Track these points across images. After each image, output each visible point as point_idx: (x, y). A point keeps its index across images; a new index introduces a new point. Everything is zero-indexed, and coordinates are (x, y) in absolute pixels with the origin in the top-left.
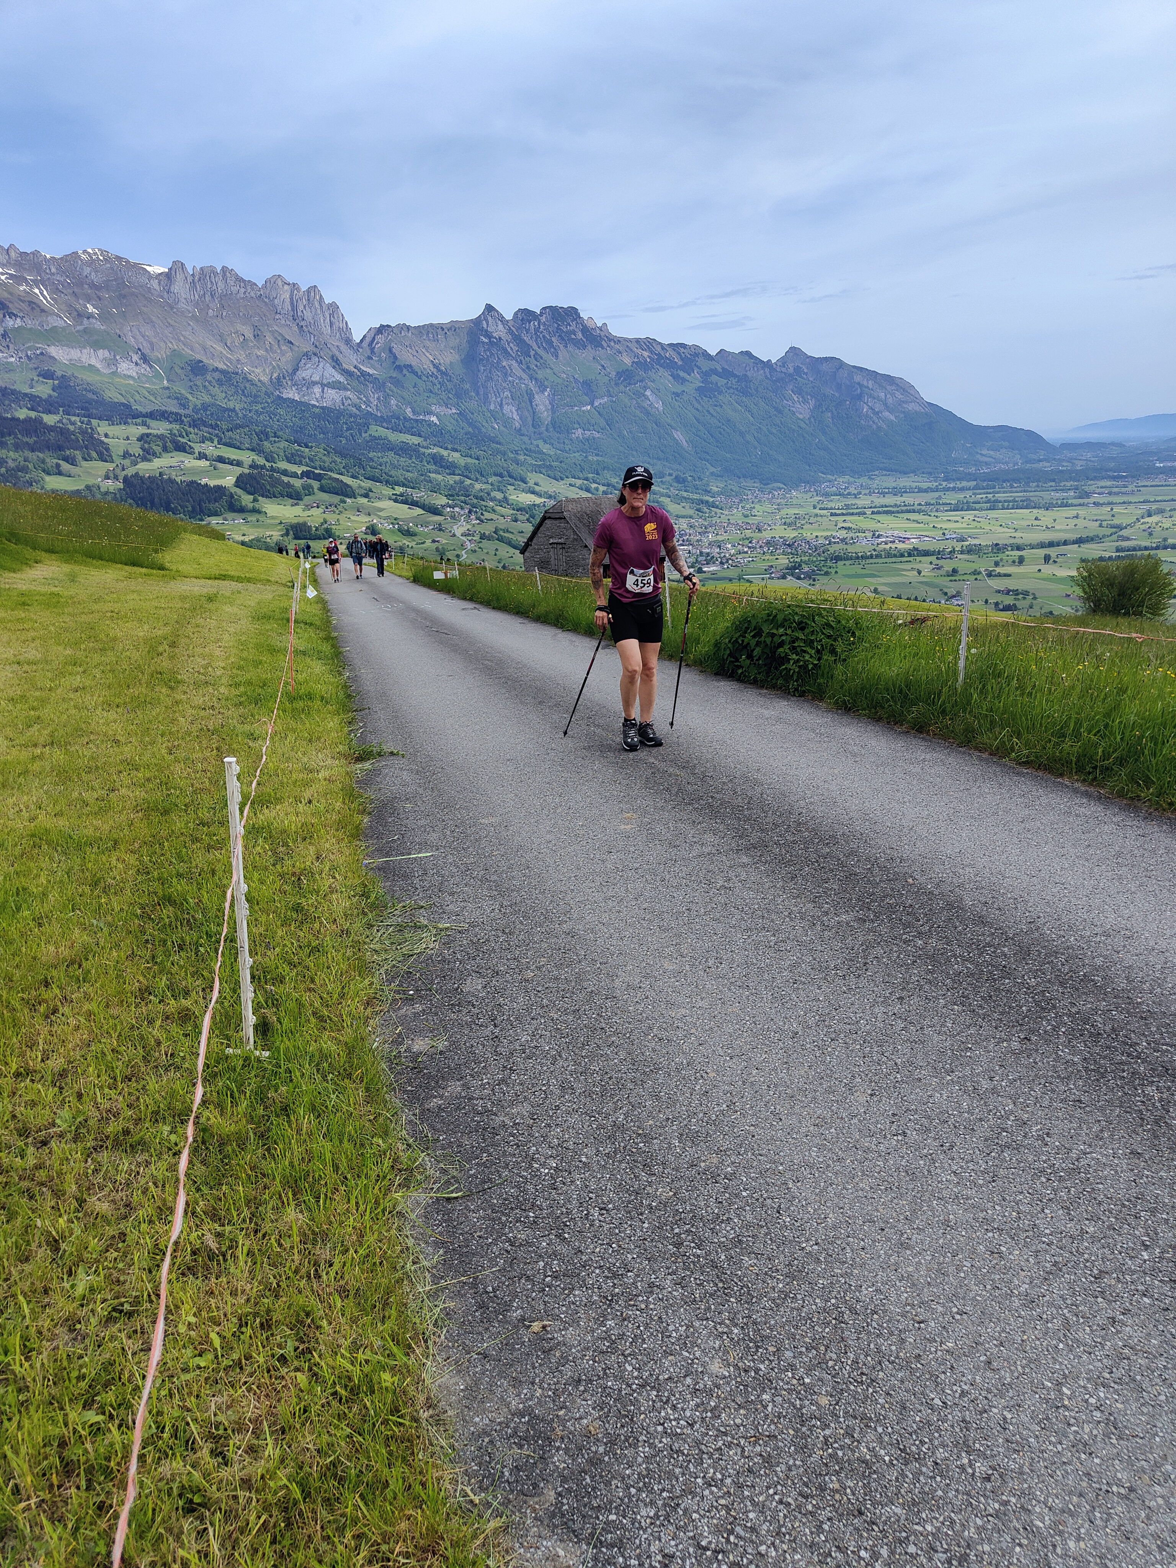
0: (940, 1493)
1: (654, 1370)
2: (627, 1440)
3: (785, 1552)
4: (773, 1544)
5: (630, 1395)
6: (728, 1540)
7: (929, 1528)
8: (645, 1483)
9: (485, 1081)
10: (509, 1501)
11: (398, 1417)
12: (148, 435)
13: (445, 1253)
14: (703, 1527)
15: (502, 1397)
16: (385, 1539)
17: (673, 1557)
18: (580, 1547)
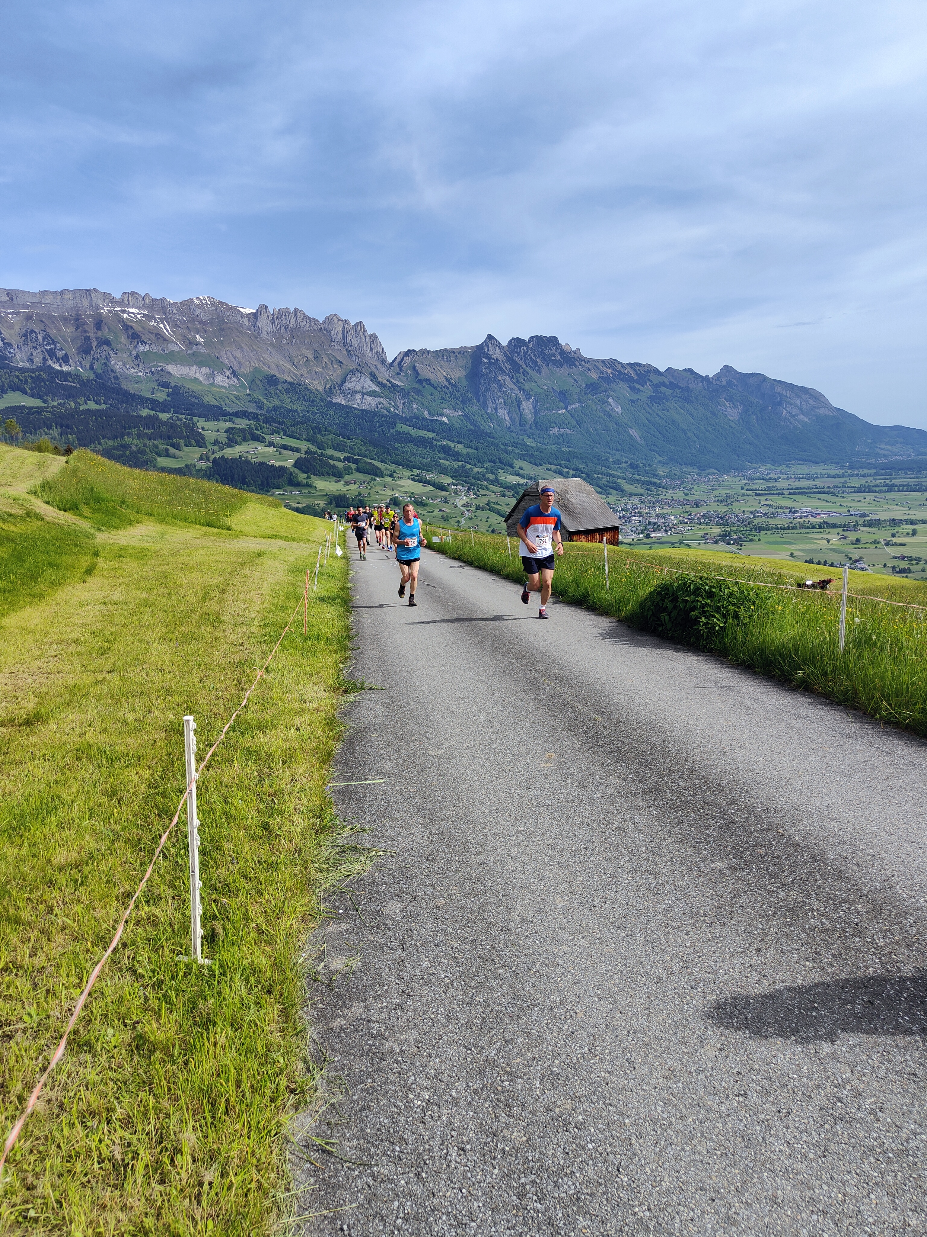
9: (385, 1004)
12: (233, 428)
13: (315, 1183)
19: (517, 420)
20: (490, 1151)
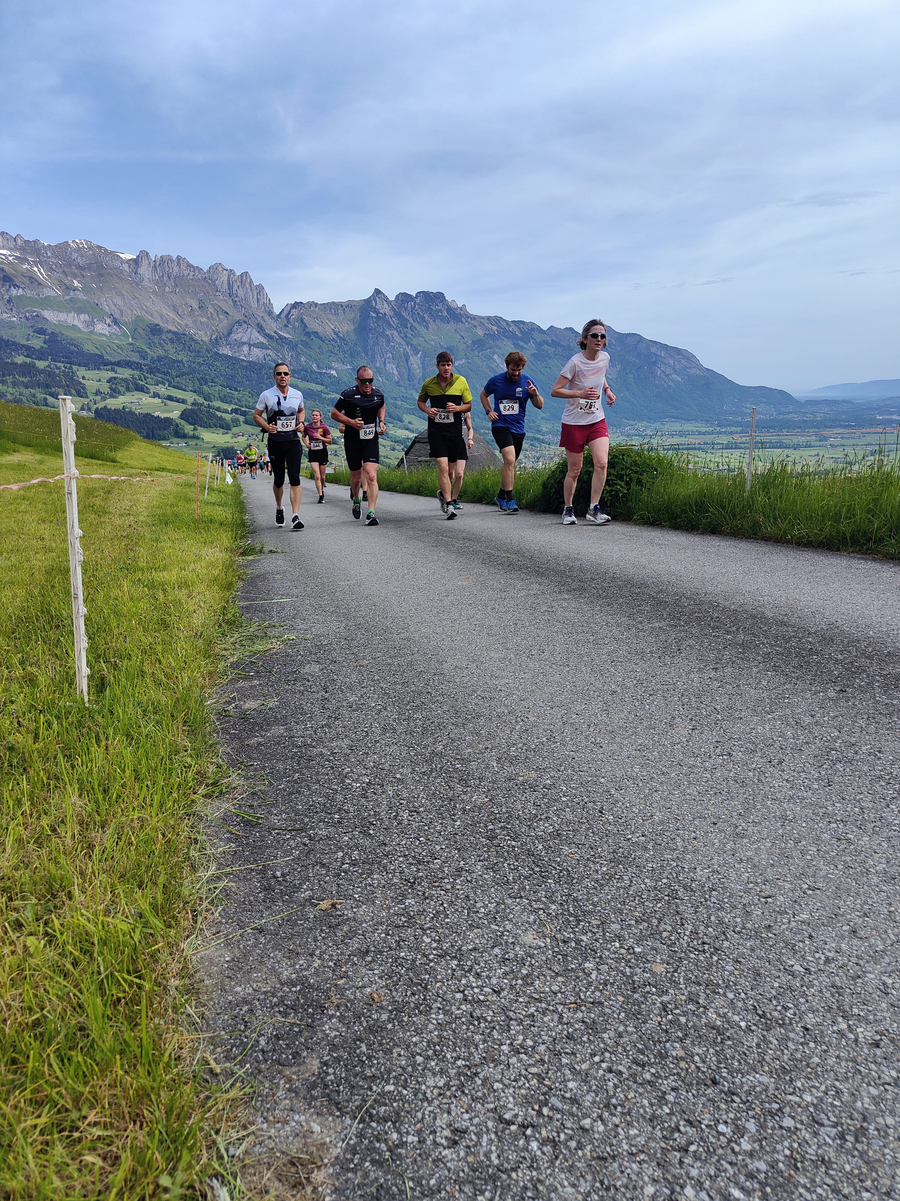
0: (816, 1060)
1: (456, 942)
2: (418, 1008)
3: (617, 1126)
4: (600, 1117)
5: (426, 964)
6: (540, 1113)
7: (808, 1098)
8: (435, 1051)
9: (309, 726)
10: (260, 1072)
11: (136, 977)
12: (115, 378)
13: (238, 846)
14: (507, 1098)
15: (273, 967)
16: (78, 1104)
17: (465, 1132)
18: (342, 1121)
19: (406, 375)
20: (448, 811)
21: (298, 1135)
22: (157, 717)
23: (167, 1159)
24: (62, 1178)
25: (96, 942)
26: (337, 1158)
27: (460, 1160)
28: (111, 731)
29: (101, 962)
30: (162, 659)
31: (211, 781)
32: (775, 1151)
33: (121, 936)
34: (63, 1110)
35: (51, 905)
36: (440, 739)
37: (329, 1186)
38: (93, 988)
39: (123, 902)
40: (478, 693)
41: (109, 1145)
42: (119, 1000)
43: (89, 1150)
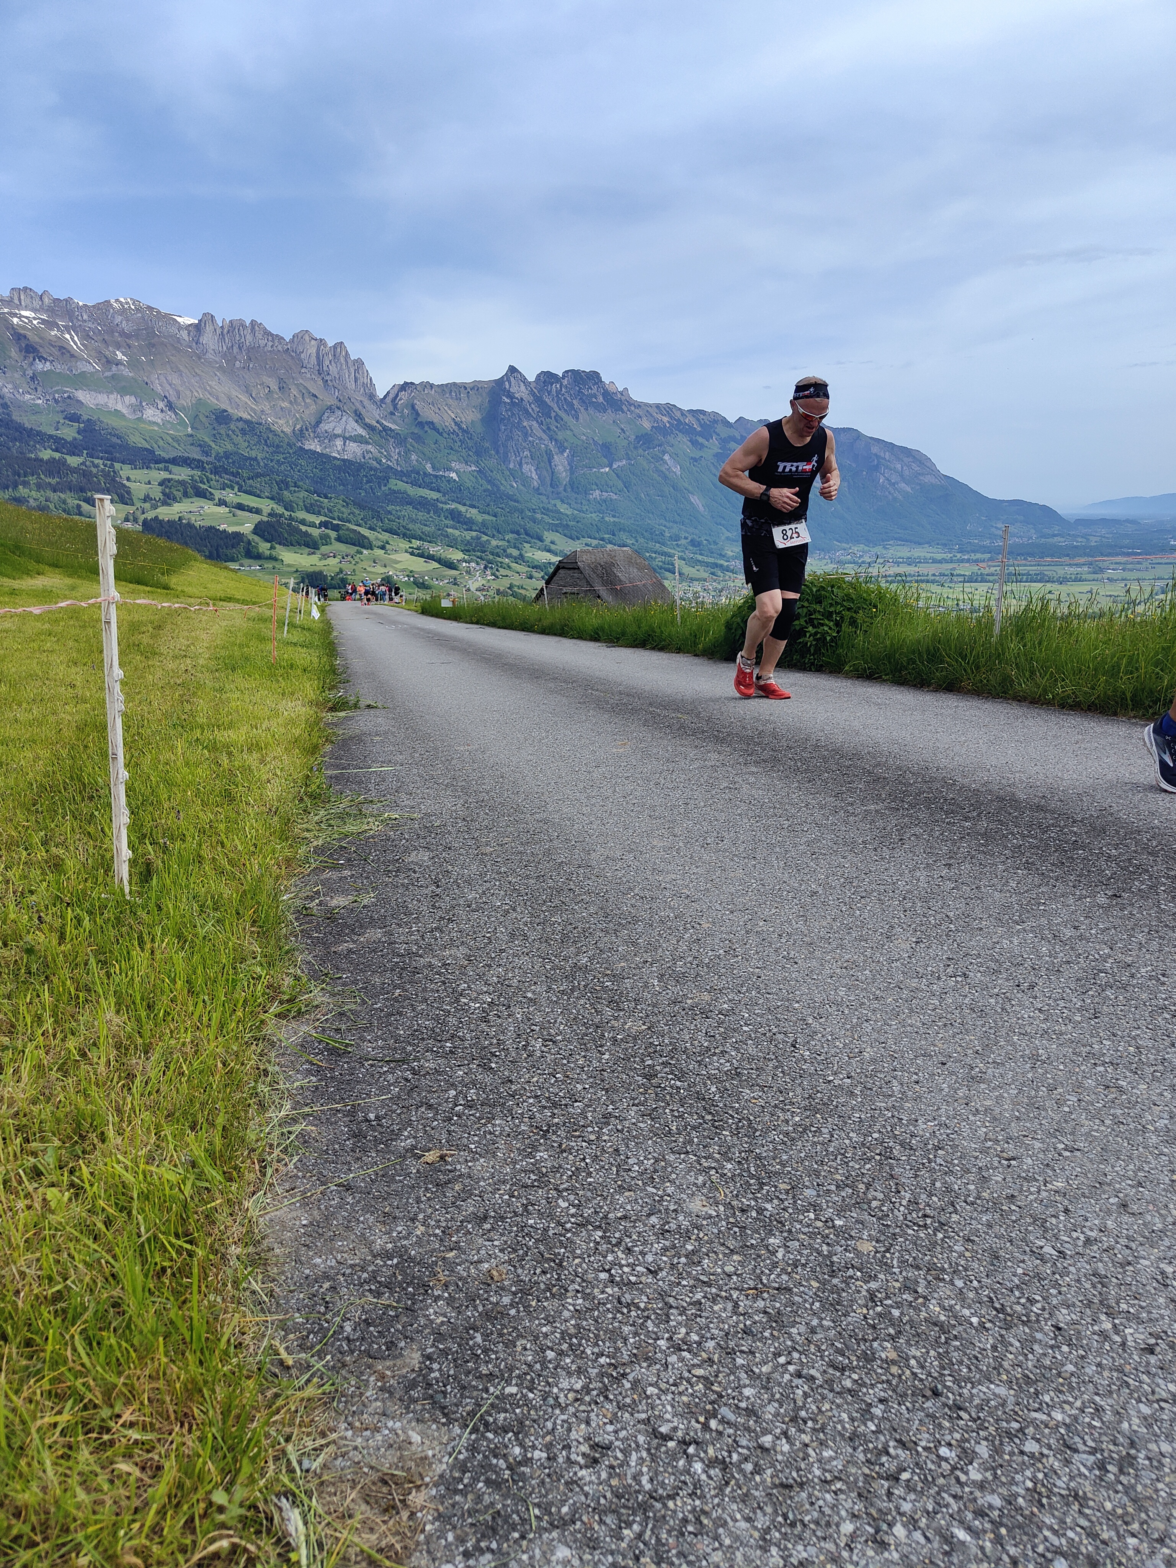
0: (1070, 1368)
1: (601, 1207)
2: (550, 1290)
3: (807, 1445)
4: (785, 1433)
5: (561, 1235)
6: (706, 1427)
7: (1058, 1416)
8: (571, 1345)
9: (415, 929)
10: (344, 1365)
11: (186, 1242)
12: (169, 480)
13: (319, 1080)
14: (664, 1406)
15: (363, 1234)
16: (109, 1399)
17: (608, 1448)
18: (449, 1431)
19: (548, 480)
20: (594, 1040)
21: (391, 1446)
22: (218, 915)
23: (223, 1469)
24: (88, 1491)
25: (135, 1196)
26: (441, 1476)
27: (601, 1483)
28: (158, 931)
29: (141, 1221)
30: (225, 840)
31: (286, 997)
32: (1013, 1482)
33: (167, 1189)
34: (90, 1406)
35: (78, 1150)
36: (584, 949)
37: (431, 1512)
38: (130, 1253)
39: (171, 1147)
40: (636, 891)
41: (148, 1451)
42: (164, 1270)
43: (124, 1456)
